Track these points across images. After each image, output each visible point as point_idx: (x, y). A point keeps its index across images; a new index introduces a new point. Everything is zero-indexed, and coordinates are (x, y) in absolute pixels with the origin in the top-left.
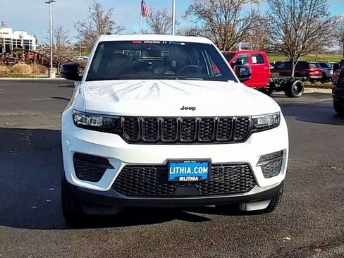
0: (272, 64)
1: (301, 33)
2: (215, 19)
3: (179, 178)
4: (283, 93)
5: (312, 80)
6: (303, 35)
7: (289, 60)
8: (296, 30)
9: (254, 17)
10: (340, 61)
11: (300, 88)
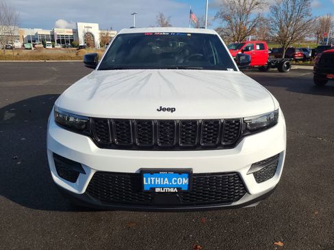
0: (270, 50)
1: (291, 29)
2: (234, 21)
3: (154, 189)
4: (276, 69)
5: (296, 60)
6: (292, 31)
7: (281, 47)
8: (288, 27)
9: (260, 19)
10: (316, 47)
11: (289, 66)
